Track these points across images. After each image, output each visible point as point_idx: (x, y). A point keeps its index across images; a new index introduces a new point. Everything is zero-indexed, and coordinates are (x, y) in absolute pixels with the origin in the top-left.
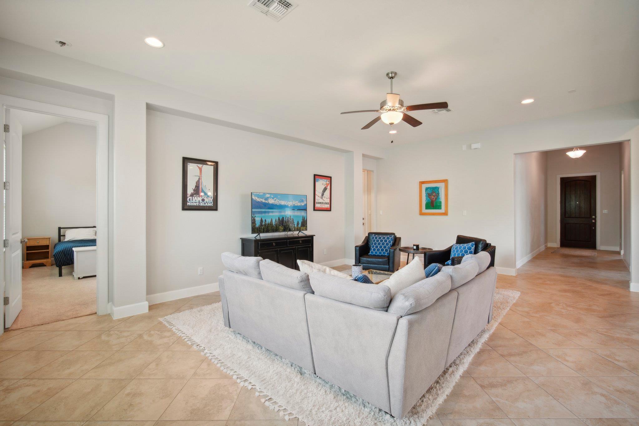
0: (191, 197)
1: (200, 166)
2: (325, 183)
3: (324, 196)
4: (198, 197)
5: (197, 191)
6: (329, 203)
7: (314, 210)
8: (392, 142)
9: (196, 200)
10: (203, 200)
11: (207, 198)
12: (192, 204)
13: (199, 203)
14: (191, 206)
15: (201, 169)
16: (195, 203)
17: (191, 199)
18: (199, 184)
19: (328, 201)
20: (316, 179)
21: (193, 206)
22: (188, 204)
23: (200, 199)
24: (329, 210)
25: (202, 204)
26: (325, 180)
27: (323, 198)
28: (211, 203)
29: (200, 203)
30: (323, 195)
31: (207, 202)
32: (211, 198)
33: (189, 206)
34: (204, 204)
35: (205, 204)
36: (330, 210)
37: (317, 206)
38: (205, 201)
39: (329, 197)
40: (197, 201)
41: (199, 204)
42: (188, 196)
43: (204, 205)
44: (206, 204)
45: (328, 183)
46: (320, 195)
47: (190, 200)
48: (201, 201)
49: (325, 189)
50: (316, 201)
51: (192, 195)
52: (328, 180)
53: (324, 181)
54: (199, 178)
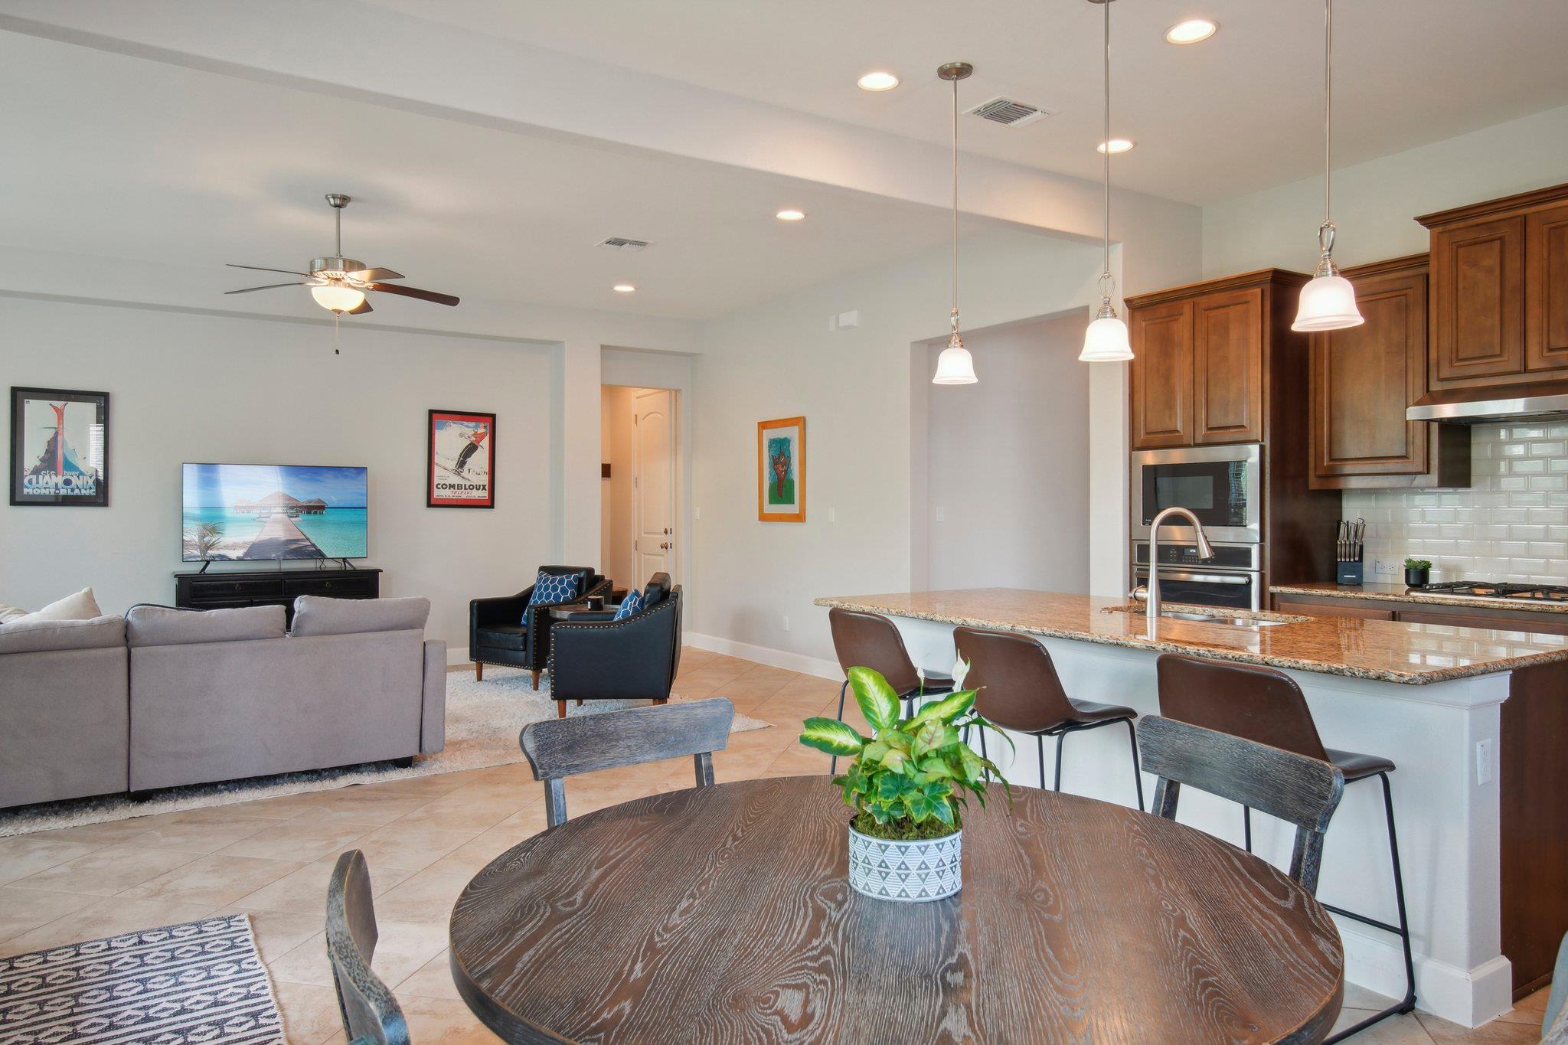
0: (34, 477)
1: (59, 404)
2: (470, 431)
3: (466, 467)
4: (53, 477)
5: (50, 461)
6: (487, 487)
7: (430, 505)
8: (337, 352)
9: (47, 483)
10: (67, 482)
11: (78, 477)
12: (37, 492)
13: (57, 488)
14: (33, 496)
15: (60, 413)
16: (45, 488)
17: (34, 481)
18: (56, 446)
19: (484, 480)
20: (437, 421)
21: (40, 495)
22: (26, 491)
23: (60, 480)
24: (490, 504)
25: (63, 492)
26: (473, 424)
27: (465, 473)
28: (90, 488)
29: (59, 490)
30: (462, 464)
31: (78, 488)
32: (91, 477)
33: (28, 495)
34: (69, 490)
35: (73, 490)
36: (492, 506)
37: (438, 493)
38: (73, 485)
39: (486, 468)
40: (52, 484)
41: (57, 492)
42: (25, 473)
43: (70, 493)
44: (77, 492)
45: (481, 431)
46: (452, 465)
47: (30, 482)
48: (61, 484)
49: (471, 449)
50: (436, 481)
51: (36, 471)
52: (482, 425)
53: (467, 426)
54: (57, 434)
